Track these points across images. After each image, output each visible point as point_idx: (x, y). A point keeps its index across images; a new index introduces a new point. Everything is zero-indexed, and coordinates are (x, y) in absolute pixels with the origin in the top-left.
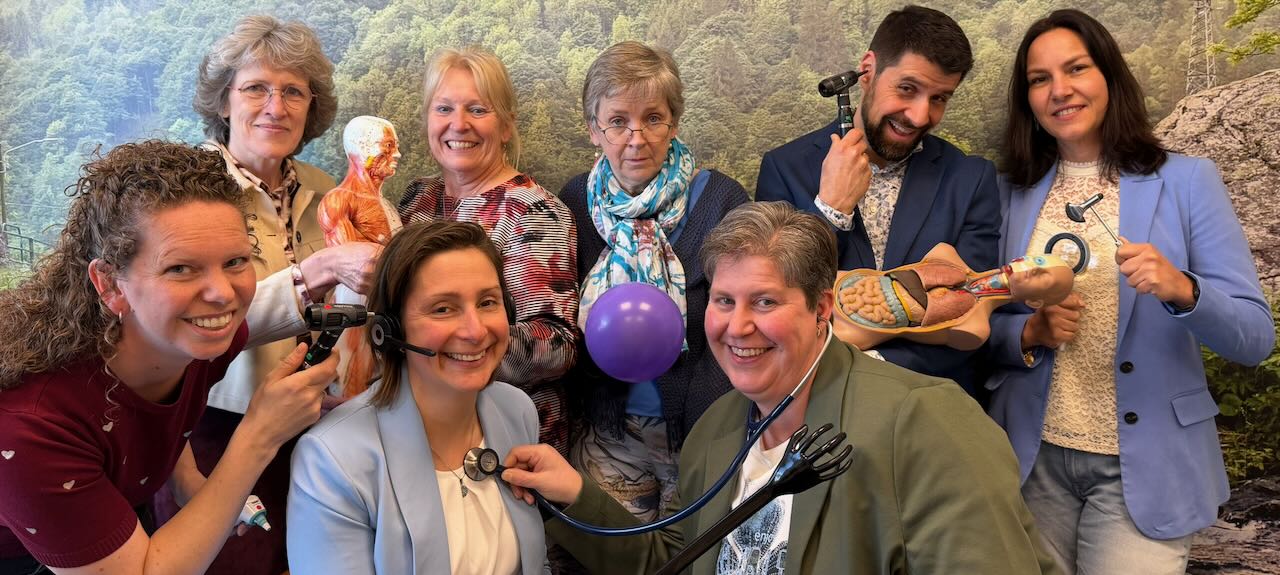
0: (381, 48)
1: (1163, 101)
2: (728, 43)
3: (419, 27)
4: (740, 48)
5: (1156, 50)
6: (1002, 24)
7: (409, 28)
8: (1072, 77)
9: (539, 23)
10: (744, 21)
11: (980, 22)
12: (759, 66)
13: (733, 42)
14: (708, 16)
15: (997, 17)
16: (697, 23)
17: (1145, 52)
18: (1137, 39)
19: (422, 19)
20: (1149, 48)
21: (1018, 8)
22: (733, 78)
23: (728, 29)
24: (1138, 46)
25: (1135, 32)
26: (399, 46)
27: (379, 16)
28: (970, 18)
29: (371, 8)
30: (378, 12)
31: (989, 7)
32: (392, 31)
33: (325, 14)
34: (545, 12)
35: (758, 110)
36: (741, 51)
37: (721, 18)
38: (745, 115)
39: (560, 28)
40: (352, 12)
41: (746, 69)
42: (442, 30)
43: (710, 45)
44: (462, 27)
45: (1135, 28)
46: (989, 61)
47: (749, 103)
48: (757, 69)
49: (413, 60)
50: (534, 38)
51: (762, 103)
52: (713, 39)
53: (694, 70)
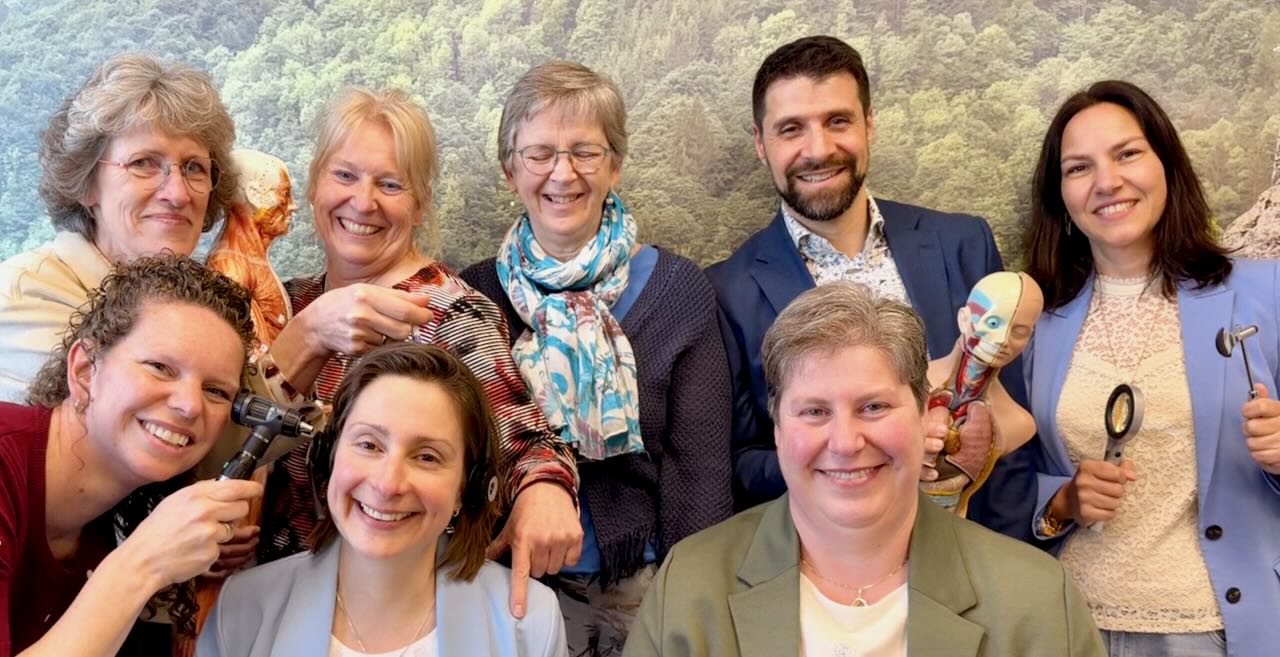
0: (244, 102)
1: (1242, 192)
2: (697, 105)
3: (294, 75)
4: (713, 111)
5: (1238, 126)
6: (1047, 89)
7: (280, 76)
8: (1121, 165)
9: (451, 73)
10: (718, 76)
11: (1020, 85)
12: (735, 136)
13: (705, 104)
14: (673, 69)
15: (1040, 79)
16: (657, 76)
17: (1223, 128)
18: (1214, 113)
19: (297, 65)
20: (1229, 124)
21: (1067, 68)
22: (703, 150)
23: (697, 85)
24: (1215, 121)
25: (1213, 102)
26: (267, 100)
27: (240, 58)
28: (1007, 80)
29: (231, 48)
30: (239, 53)
31: (1032, 65)
32: (257, 79)
33: (169, 54)
34: (460, 59)
35: (732, 194)
36: (714, 116)
37: (688, 72)
38: (715, 199)
39: (478, 82)
40: (205, 54)
41: (719, 139)
42: (323, 80)
43: (674, 107)
44: (350, 77)
45: (1212, 98)
46: (1029, 136)
47: (722, 184)
48: (733, 140)
49: (285, 119)
50: (444, 93)
51: (739, 185)
52: (677, 99)
53: (652, 140)
